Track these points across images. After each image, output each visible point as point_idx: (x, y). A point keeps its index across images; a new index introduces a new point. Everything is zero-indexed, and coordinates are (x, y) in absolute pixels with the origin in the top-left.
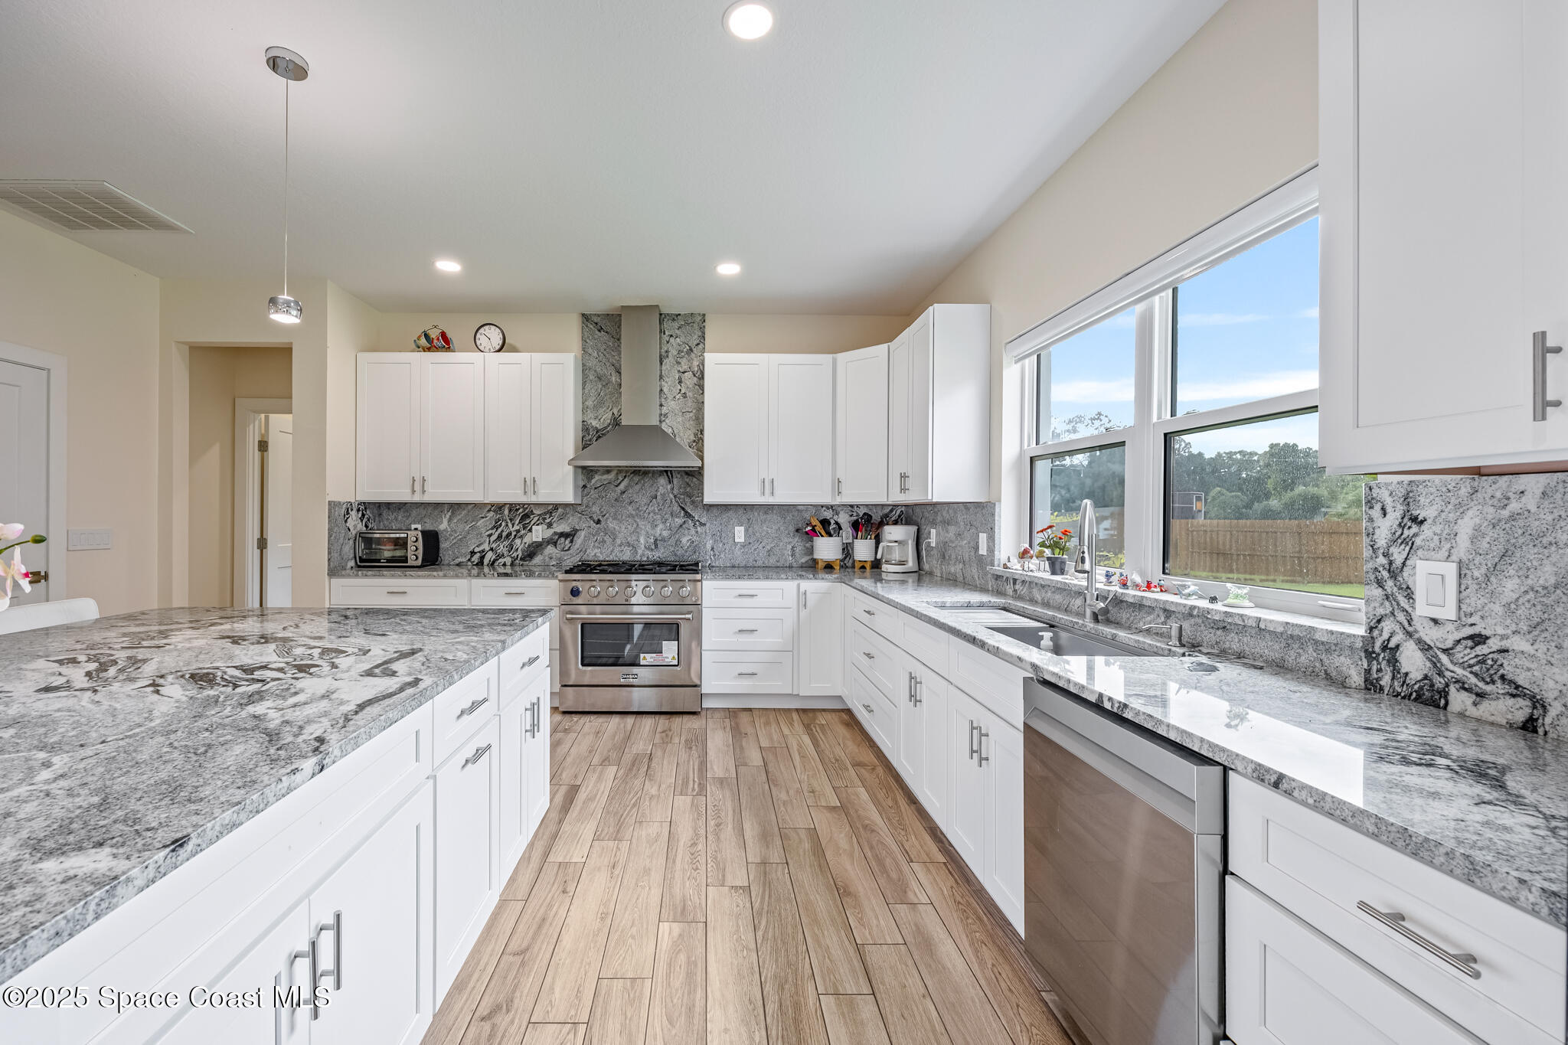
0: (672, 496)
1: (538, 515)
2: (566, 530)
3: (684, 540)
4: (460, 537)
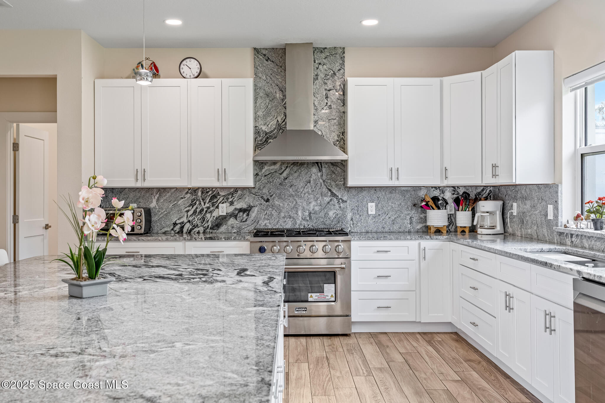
0: (321, 181)
1: (223, 196)
2: (244, 207)
3: (331, 214)
4: (166, 212)
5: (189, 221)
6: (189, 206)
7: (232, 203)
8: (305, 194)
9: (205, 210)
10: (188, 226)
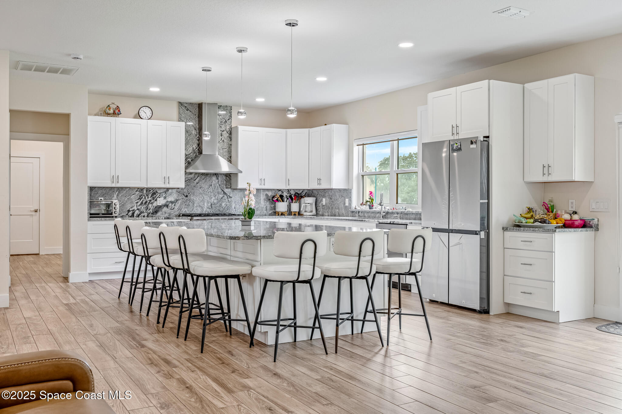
0: (218, 185)
1: (160, 193)
2: (172, 200)
3: (223, 204)
4: (123, 203)
5: (138, 209)
6: (138, 200)
7: (165, 198)
8: (209, 193)
9: (148, 202)
10: (137, 212)
